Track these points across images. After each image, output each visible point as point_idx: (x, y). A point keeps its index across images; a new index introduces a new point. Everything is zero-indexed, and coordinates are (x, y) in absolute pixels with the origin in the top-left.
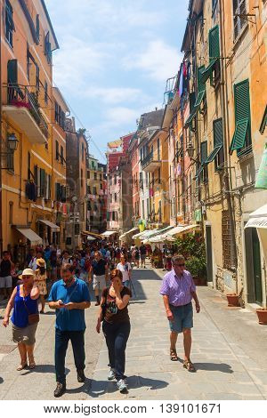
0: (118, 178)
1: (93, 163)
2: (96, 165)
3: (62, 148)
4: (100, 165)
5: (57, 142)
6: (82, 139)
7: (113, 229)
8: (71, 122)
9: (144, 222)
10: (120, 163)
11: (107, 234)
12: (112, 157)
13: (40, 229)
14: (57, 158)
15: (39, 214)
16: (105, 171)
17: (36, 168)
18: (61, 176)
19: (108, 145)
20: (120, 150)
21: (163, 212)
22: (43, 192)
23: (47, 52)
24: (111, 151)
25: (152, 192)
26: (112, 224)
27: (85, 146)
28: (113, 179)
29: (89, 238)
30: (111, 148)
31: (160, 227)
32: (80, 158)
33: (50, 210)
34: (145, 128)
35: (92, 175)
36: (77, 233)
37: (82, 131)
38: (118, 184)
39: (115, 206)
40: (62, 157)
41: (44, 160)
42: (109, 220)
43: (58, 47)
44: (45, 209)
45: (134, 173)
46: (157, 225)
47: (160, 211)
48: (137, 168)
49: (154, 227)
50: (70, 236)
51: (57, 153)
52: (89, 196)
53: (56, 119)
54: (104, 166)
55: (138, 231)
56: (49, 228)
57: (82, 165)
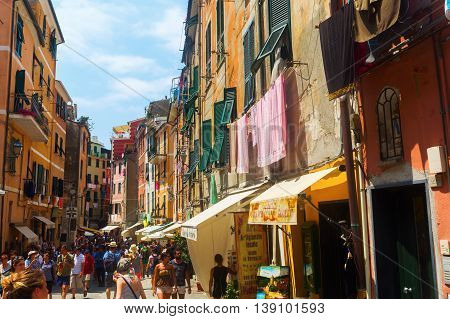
0: (123, 167)
1: (95, 148)
2: (99, 150)
3: (61, 139)
4: (104, 151)
5: (57, 135)
6: (83, 129)
7: (115, 224)
8: (73, 109)
9: (149, 216)
10: (126, 150)
11: (108, 229)
12: (117, 143)
13: (35, 225)
14: (56, 151)
15: (35, 211)
16: (109, 157)
17: (34, 164)
18: (58, 169)
19: (114, 130)
20: (127, 136)
21: (167, 206)
22: (40, 189)
23: (53, 49)
24: (117, 137)
25: (157, 185)
26: (115, 218)
27: (87, 135)
28: (117, 168)
29: (87, 233)
30: (117, 133)
31: (164, 223)
32: (81, 149)
33: (46, 205)
34: (153, 117)
35: (93, 163)
36: (73, 228)
37: (84, 120)
38: (122, 174)
39: (118, 198)
40: (61, 149)
41: (42, 155)
42: (111, 213)
43: (63, 41)
44: (41, 205)
45: (140, 164)
46: (161, 220)
47: (164, 205)
48: (144, 158)
49: (159, 223)
50: (65, 232)
51: (56, 146)
52: (90, 185)
53: (57, 111)
54: (109, 152)
55: (142, 226)
56: (44, 224)
57: (83, 156)
